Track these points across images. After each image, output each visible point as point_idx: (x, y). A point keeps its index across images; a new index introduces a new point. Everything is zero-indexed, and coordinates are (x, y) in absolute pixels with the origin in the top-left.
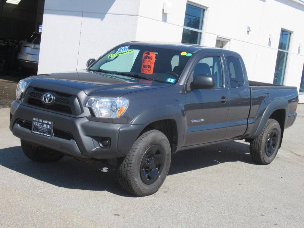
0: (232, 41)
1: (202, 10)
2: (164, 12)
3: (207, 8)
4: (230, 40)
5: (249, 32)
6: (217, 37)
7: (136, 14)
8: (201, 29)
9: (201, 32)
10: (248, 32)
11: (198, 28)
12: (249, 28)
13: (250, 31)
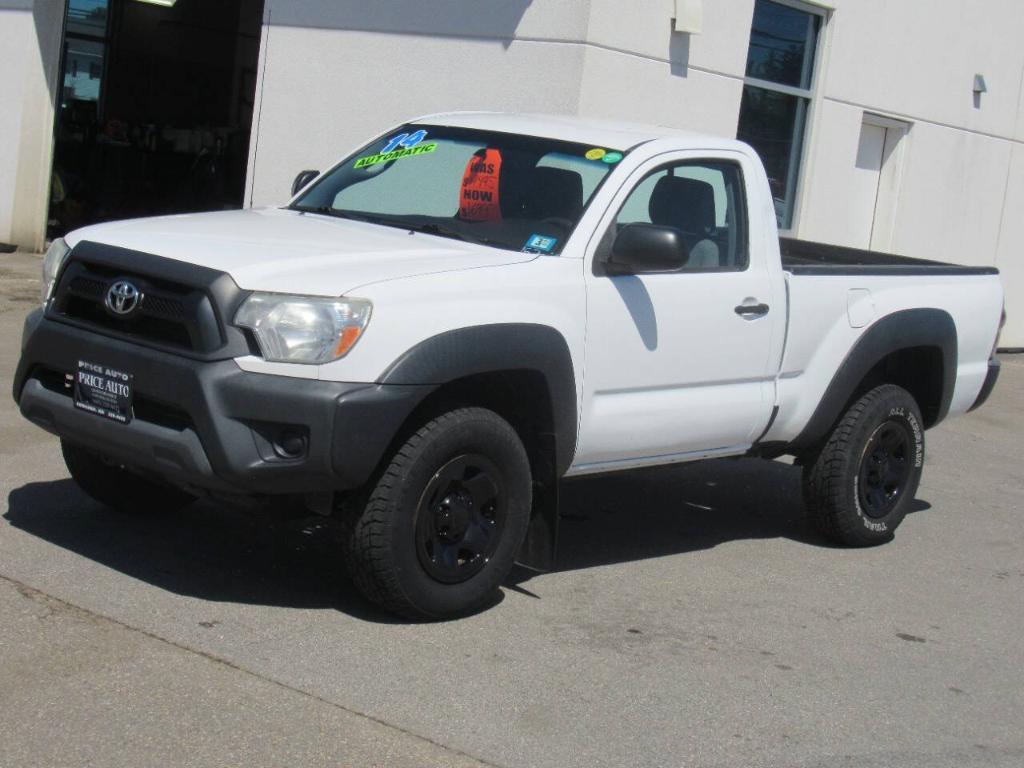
0: (918, 125)
1: (811, 19)
2: (678, 28)
3: (829, 11)
4: (910, 124)
5: (982, 94)
6: (865, 112)
7: (576, 37)
8: (808, 87)
9: (808, 96)
10: (977, 93)
11: (795, 83)
12: (979, 79)
13: (984, 89)
